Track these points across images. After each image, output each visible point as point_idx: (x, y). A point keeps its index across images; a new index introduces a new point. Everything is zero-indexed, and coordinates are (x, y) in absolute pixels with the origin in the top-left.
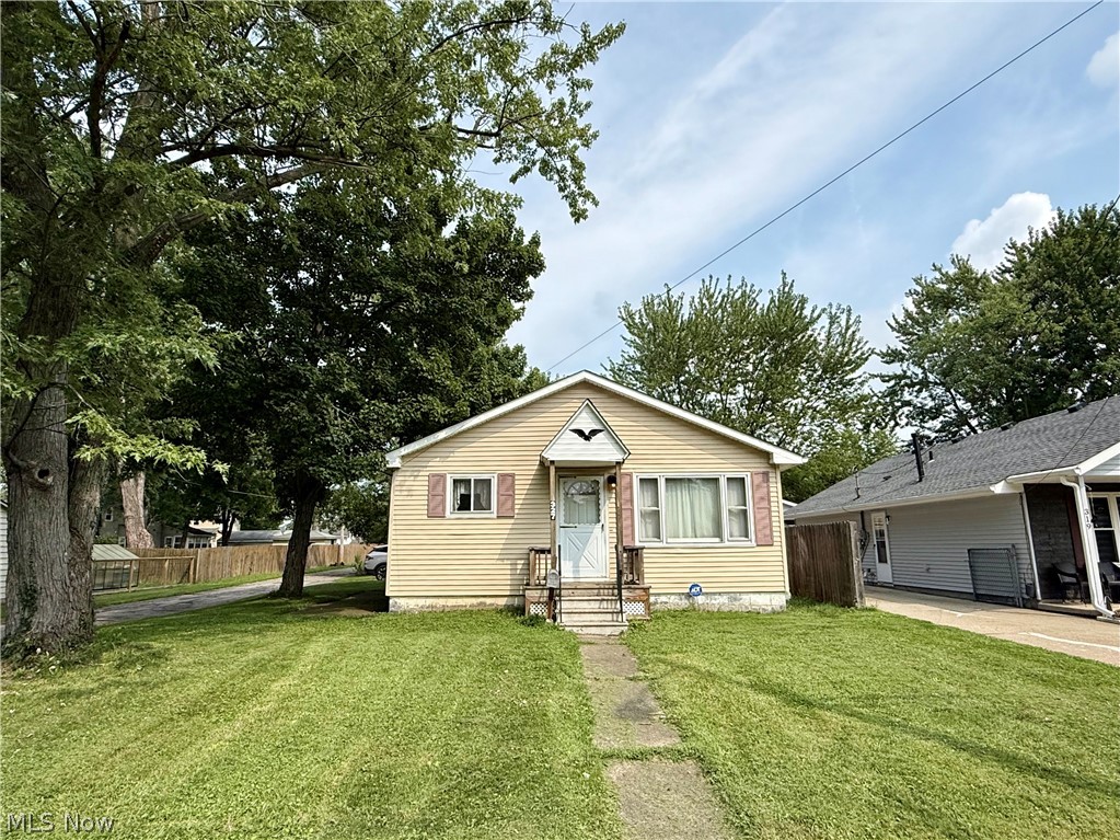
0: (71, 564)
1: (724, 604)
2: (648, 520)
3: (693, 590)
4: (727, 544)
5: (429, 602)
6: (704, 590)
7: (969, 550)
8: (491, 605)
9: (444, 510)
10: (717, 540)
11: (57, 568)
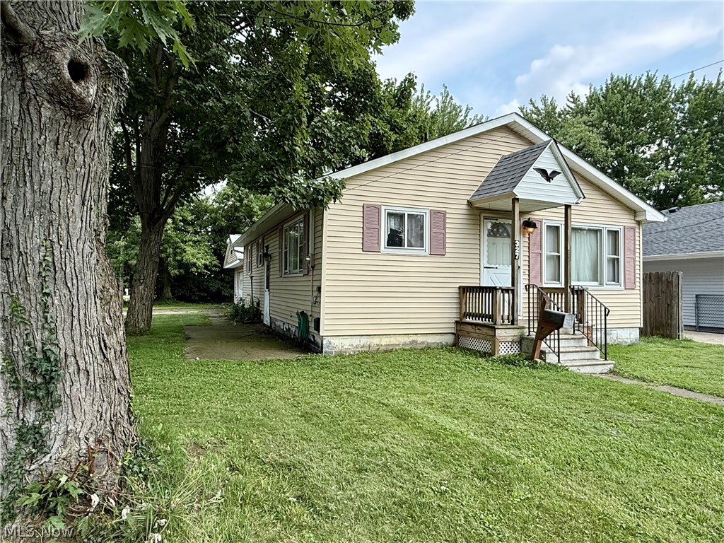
4: (605, 286)
5: (364, 341)
7: (697, 296)
8: (423, 343)
9: (379, 244)
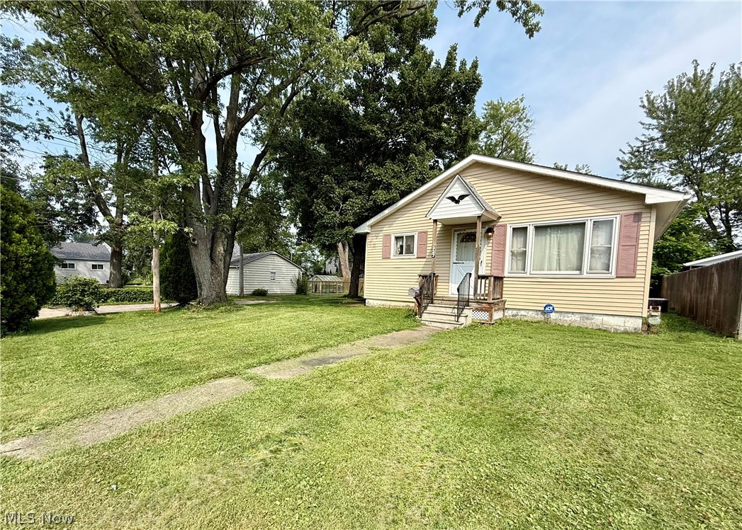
0: (212, 275)
1: (576, 321)
2: (518, 258)
3: (547, 309)
4: (585, 275)
6: (556, 309)
9: (390, 254)
10: (578, 272)
11: (206, 275)
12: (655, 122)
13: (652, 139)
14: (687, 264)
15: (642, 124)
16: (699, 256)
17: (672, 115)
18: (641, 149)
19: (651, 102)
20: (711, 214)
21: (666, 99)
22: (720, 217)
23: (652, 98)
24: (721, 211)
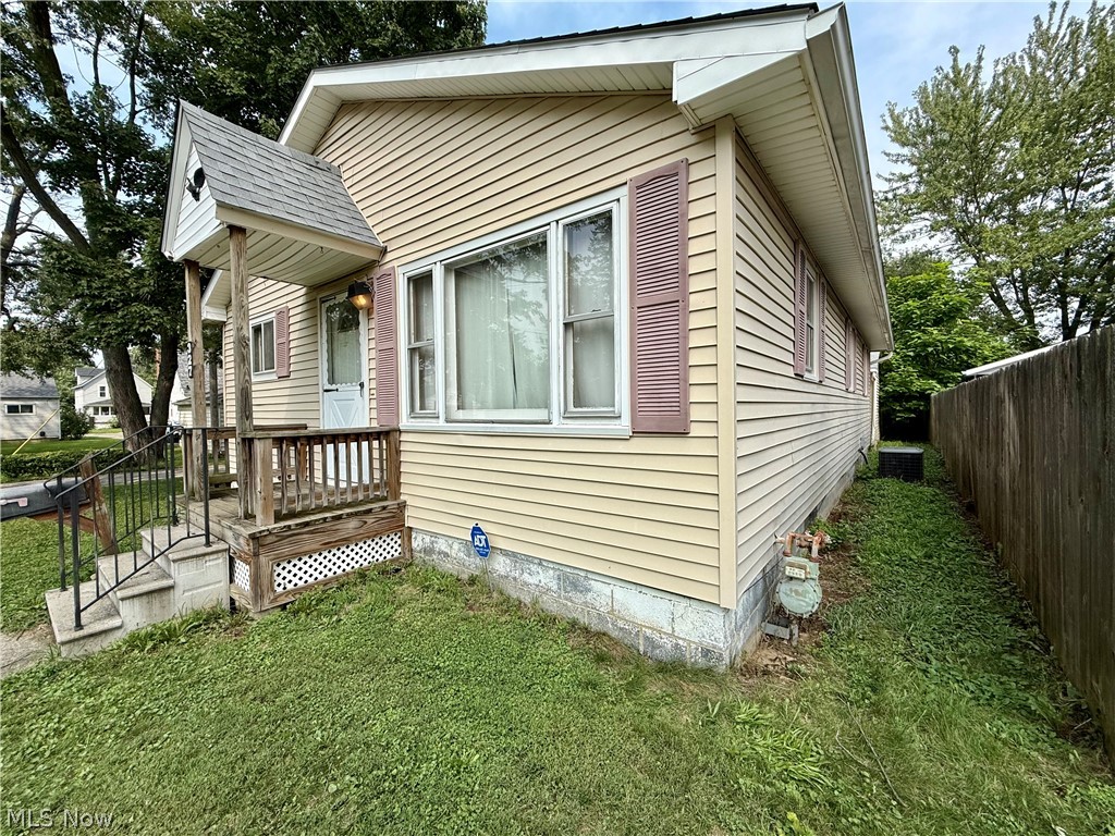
3: (476, 540)
4: (557, 423)
12: (906, 151)
13: (904, 178)
14: (968, 373)
15: (888, 155)
16: (986, 358)
17: (929, 138)
18: (890, 196)
19: (897, 120)
20: (1002, 293)
21: (917, 113)
22: (1015, 297)
23: (896, 112)
24: (1015, 287)
